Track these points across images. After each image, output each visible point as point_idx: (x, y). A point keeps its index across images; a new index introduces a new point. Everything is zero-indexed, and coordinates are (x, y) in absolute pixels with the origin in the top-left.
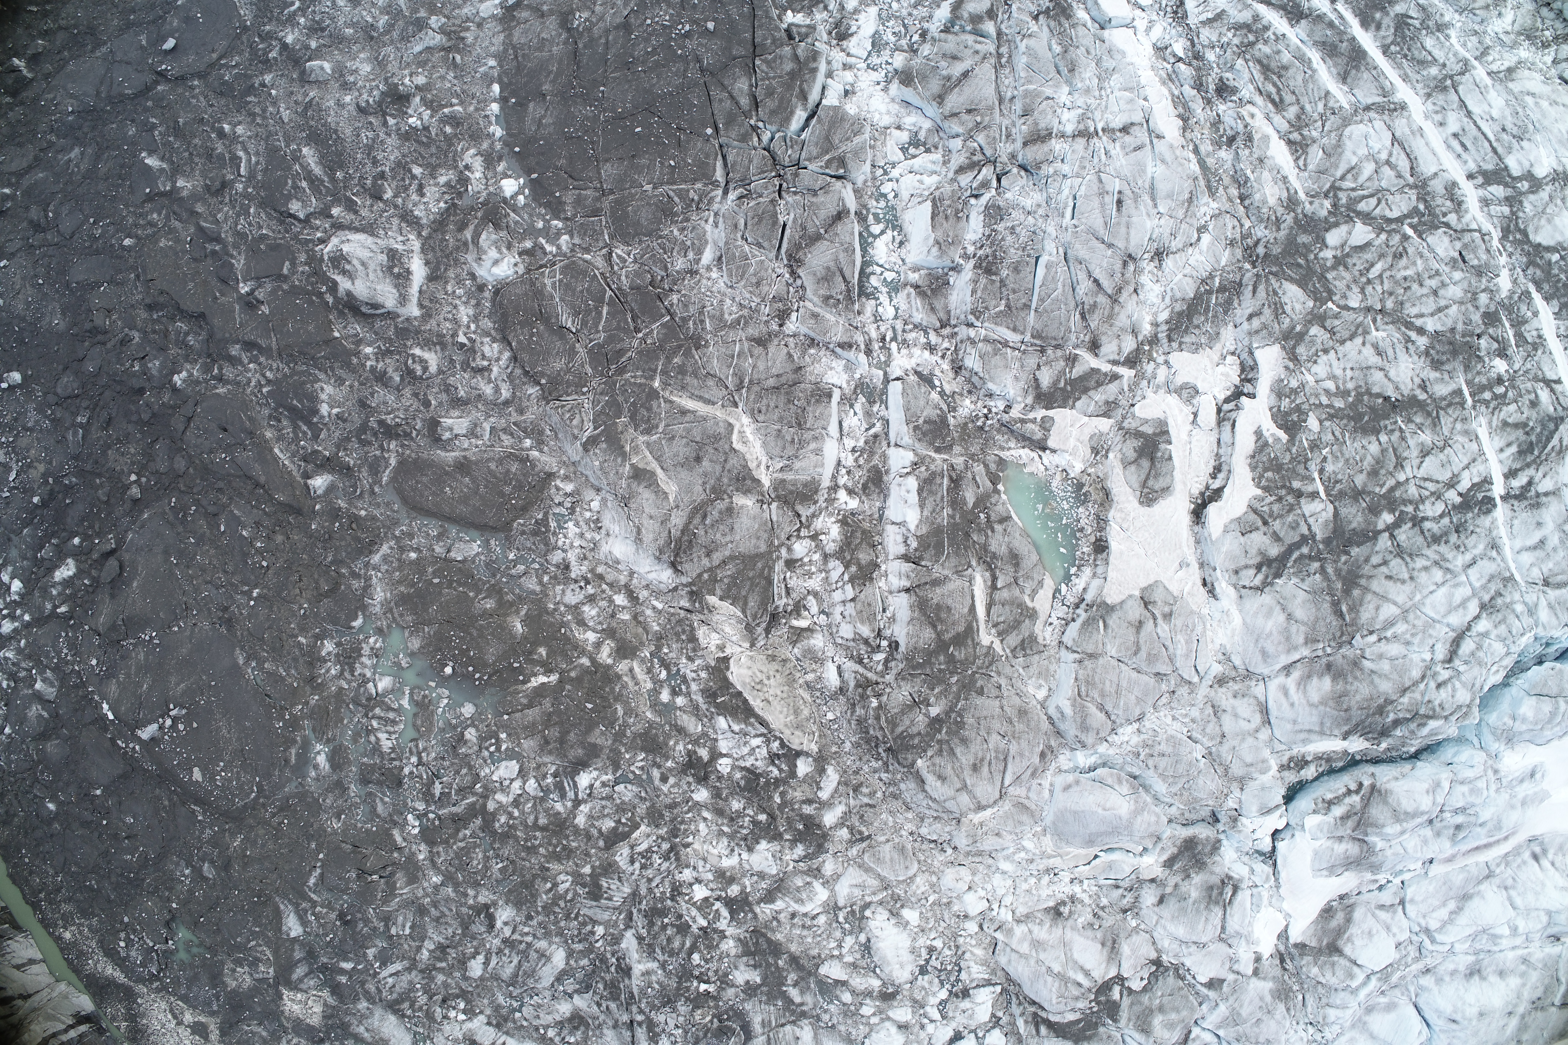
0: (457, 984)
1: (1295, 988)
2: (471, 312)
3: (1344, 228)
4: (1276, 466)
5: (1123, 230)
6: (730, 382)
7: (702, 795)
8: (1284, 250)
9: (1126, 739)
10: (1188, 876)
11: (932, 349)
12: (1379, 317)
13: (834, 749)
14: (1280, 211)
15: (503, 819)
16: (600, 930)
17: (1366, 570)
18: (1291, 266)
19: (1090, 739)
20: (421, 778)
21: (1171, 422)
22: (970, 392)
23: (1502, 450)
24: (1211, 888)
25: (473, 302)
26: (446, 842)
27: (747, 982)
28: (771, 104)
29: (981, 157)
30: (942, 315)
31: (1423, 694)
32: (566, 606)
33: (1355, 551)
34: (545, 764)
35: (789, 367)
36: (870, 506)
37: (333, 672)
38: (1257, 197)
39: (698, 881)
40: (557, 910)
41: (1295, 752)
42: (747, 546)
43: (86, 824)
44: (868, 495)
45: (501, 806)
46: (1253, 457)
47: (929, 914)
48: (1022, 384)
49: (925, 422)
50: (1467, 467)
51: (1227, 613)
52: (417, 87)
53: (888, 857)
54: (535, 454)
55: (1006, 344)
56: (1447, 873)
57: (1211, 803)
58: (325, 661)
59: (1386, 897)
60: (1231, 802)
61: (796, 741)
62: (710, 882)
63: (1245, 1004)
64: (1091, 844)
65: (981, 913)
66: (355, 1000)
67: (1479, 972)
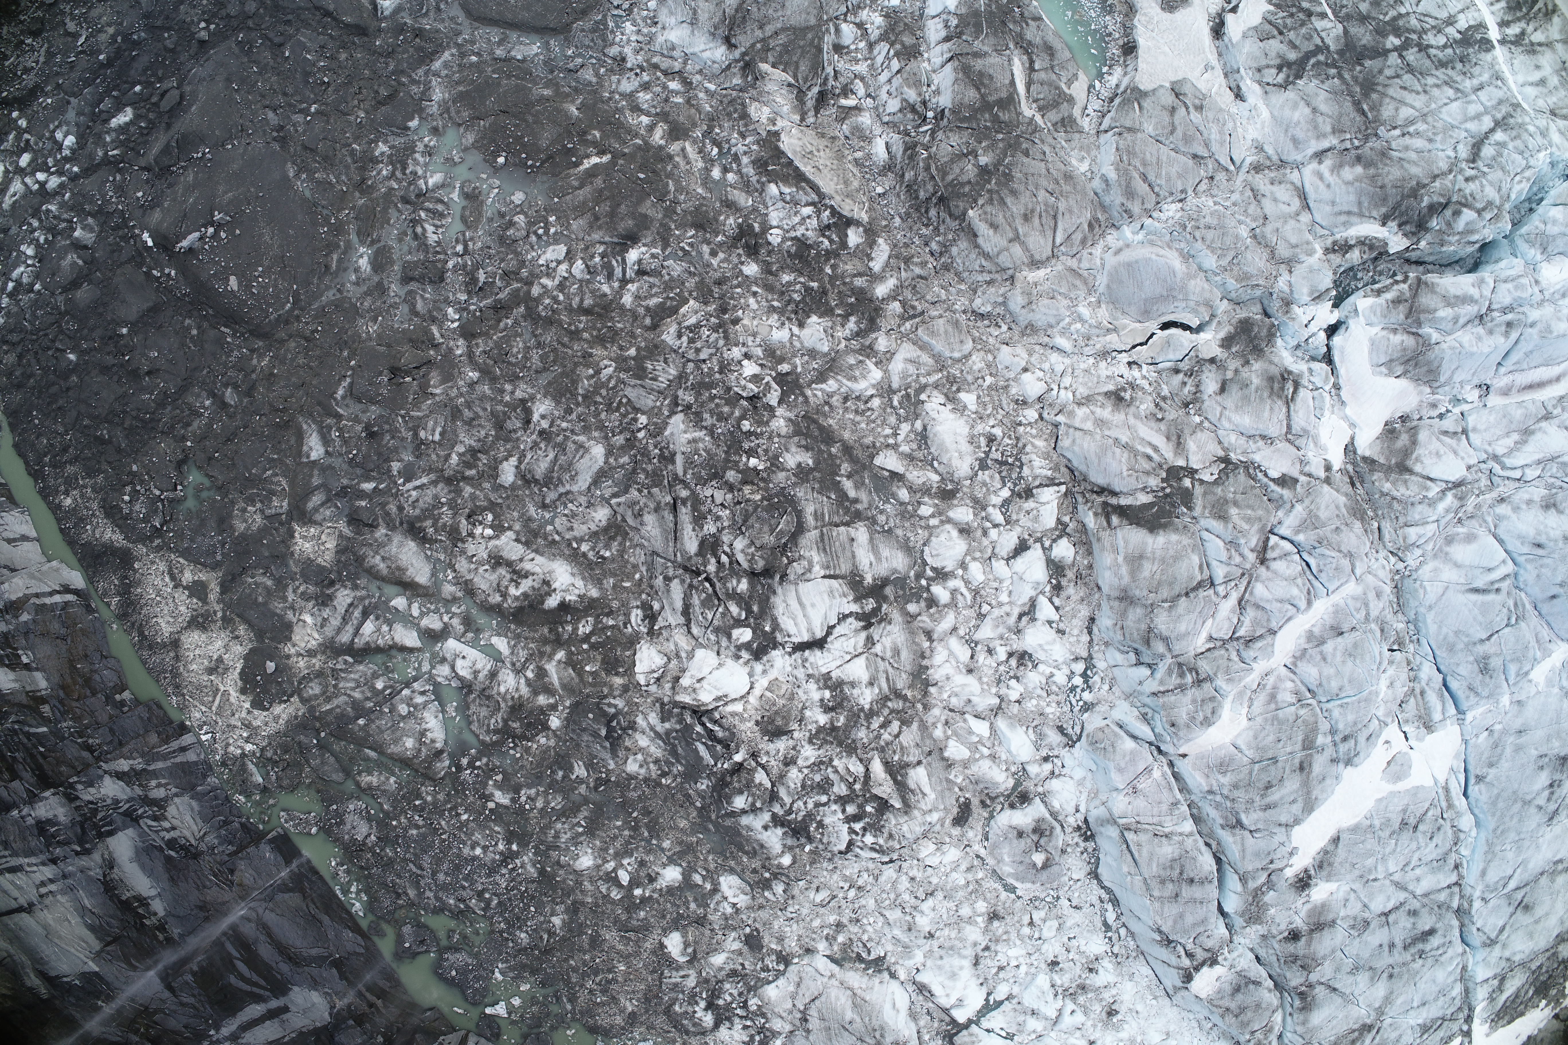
0: (487, 498)
1: (1370, 513)
7: (751, 269)
9: (1171, 214)
10: (1247, 362)
13: (884, 223)
15: (547, 301)
16: (643, 420)
17: (1381, 79)
19: (1136, 209)
20: (465, 266)
24: (1271, 379)
26: (485, 334)
27: (799, 465)
31: (1454, 183)
32: (621, 94)
33: (1368, 63)
34: (593, 245)
37: (384, 172)
39: (747, 356)
40: (599, 399)
41: (1338, 237)
42: (797, 20)
43: (105, 370)
45: (546, 291)
47: (987, 399)
50: (1462, 12)
51: (1254, 110)
53: (942, 330)
56: (1506, 406)
57: (1261, 282)
58: (378, 162)
59: (1449, 424)
60: (1282, 284)
61: (847, 208)
62: (759, 358)
63: (1323, 507)
64: (1145, 314)
65: (1040, 399)
66: (373, 526)
67: (1554, 505)
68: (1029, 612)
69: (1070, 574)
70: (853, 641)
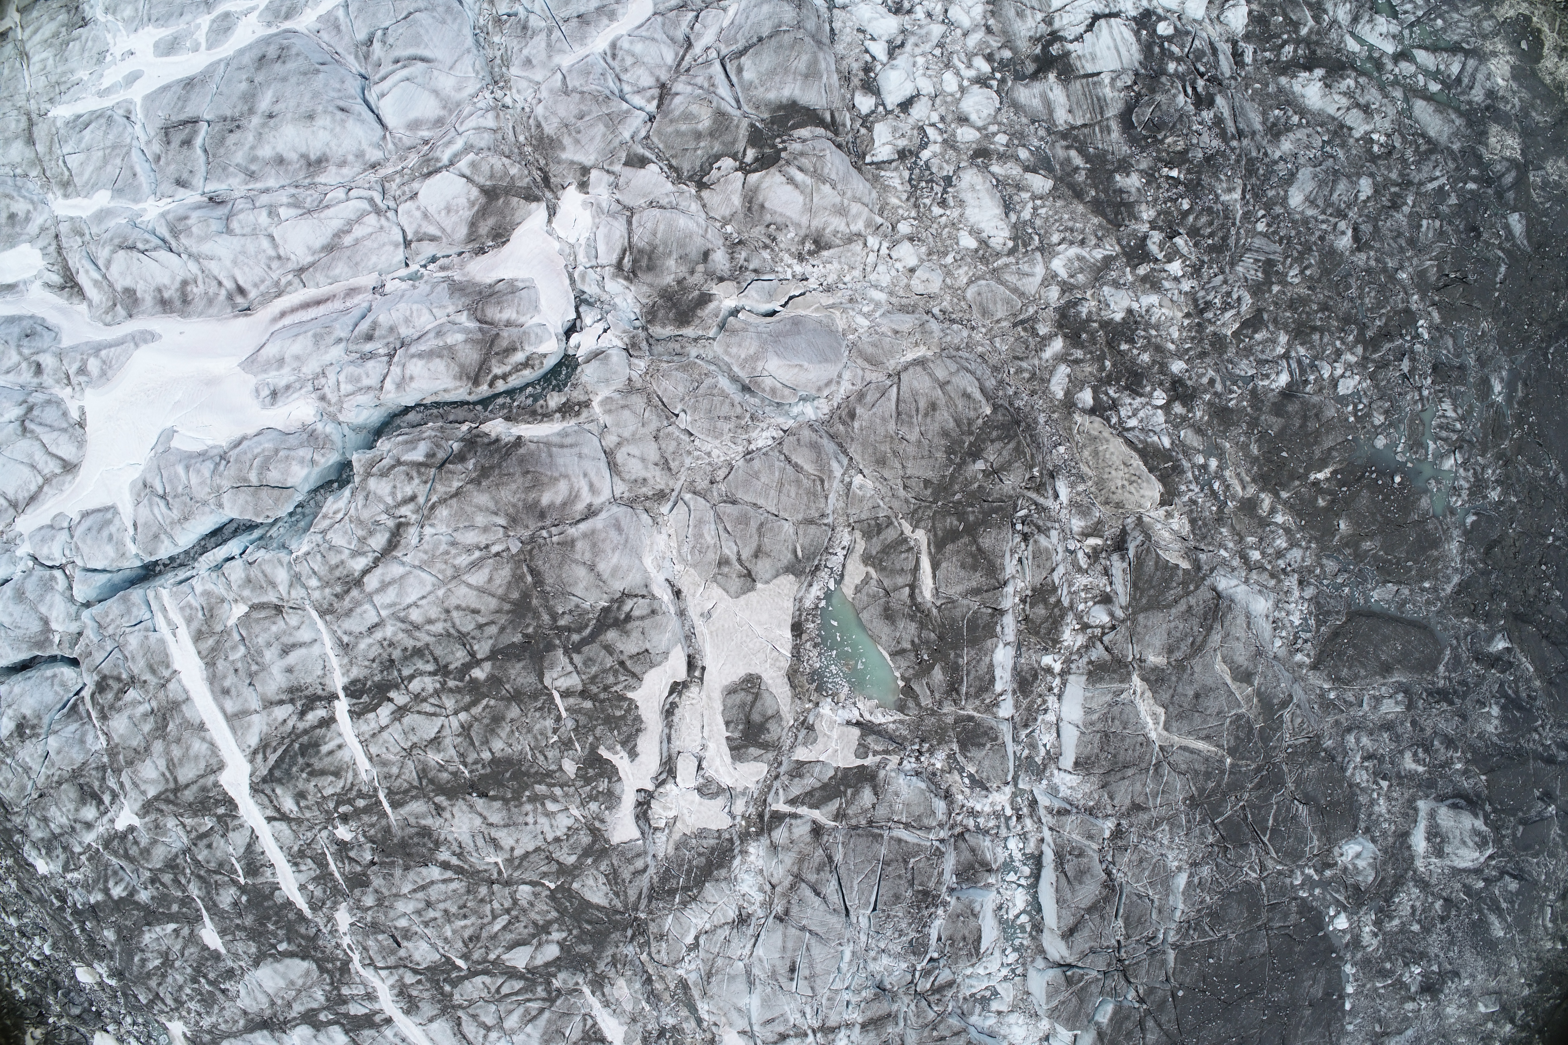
0: (1379, 169)
1: (528, 149)
2: (1376, 808)
3: (539, 961)
4: (612, 722)
5: (790, 945)
6: (1166, 769)
7: (1177, 366)
8: (608, 936)
9: (765, 434)
10: (679, 282)
11: (973, 813)
12: (495, 876)
13: (1056, 416)
14: (612, 974)
15: (1351, 338)
16: (1261, 227)
17: (503, 620)
18: (599, 921)
19: (806, 433)
20: (1419, 375)
21: (728, 759)
22: (934, 774)
23: (340, 747)
24: (650, 268)
25: (1374, 817)
26: (1396, 313)
27: (1128, 175)
28: (1129, 1025)
29: (931, 998)
30: (963, 845)
31: (433, 490)
32: (1301, 547)
33: (517, 638)
34: (1315, 393)
35: (1113, 787)
36: (1029, 658)
37: (1490, 472)
38: (638, 986)
39: (1177, 280)
40: (1299, 247)
41: (573, 422)
42: (1156, 619)
44: (1033, 669)
45: (1351, 350)
46: (639, 730)
47: (948, 242)
48: (891, 789)
49: (984, 745)
50: (382, 729)
51: (660, 568)
52: (1414, 1000)
53: (999, 306)
54: (1326, 686)
55: (907, 826)
56: (355, 276)
57: (665, 365)
58: (1497, 481)
59: (428, 249)
60: (641, 364)
61: (1096, 425)
62: (1166, 279)
63: (598, 138)
64: (796, 322)
65: (895, 244)
66: (1463, 151)
67: (309, 164)
68: (894, 49)
69: (856, 81)
70: (1065, 22)
